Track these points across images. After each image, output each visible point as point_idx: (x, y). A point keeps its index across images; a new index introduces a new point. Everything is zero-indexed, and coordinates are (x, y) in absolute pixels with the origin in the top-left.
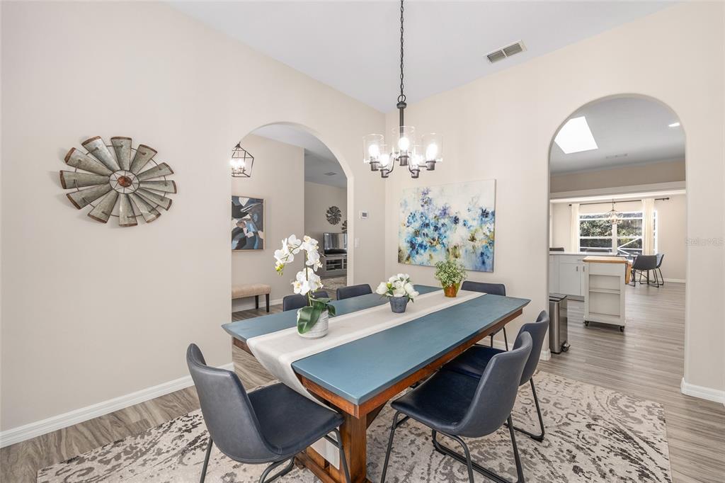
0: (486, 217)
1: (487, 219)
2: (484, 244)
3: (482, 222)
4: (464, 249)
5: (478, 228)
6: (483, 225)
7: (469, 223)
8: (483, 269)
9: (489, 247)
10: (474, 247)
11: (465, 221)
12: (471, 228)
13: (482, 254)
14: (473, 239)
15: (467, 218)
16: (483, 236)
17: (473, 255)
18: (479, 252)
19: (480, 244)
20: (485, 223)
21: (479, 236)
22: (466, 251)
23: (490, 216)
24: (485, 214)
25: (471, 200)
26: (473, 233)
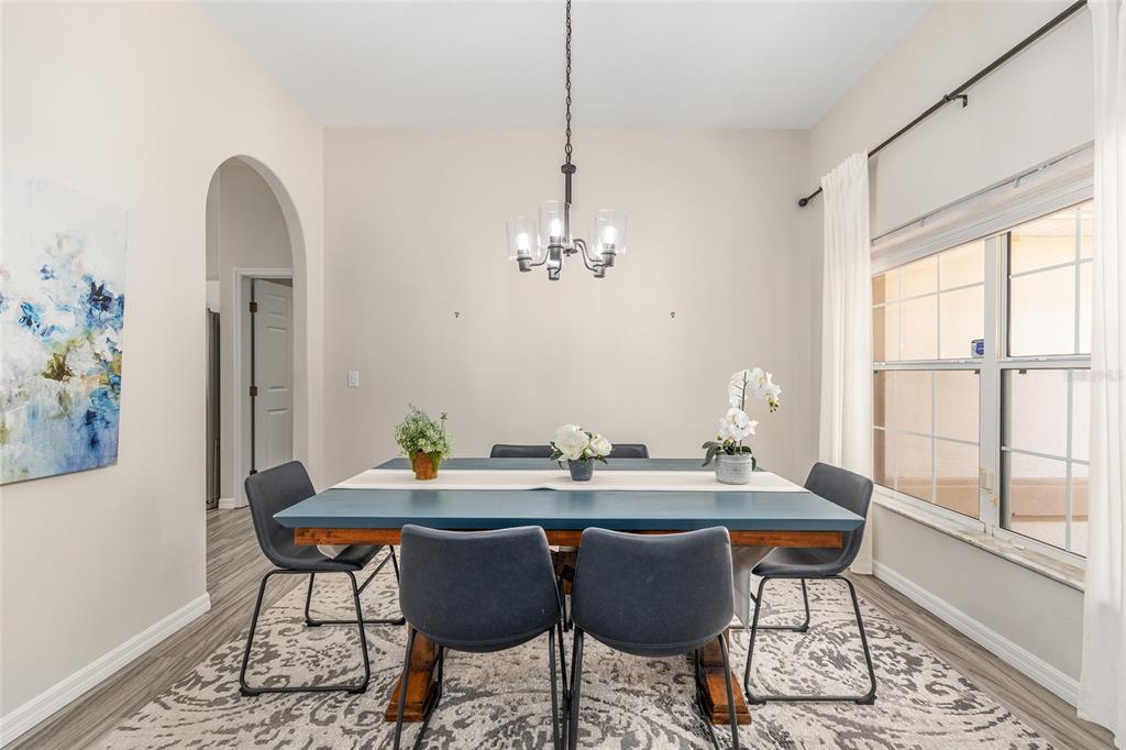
0: (105, 308)
1: (105, 315)
2: (96, 386)
3: (92, 323)
4: (23, 408)
5: (79, 336)
6: (95, 332)
7: (48, 317)
8: (92, 461)
9: (111, 395)
10: (61, 399)
11: (27, 307)
12: (55, 335)
13: (90, 417)
14: (60, 372)
15: (36, 299)
16: (91, 364)
17: (61, 426)
18: (79, 412)
19: (80, 388)
20: (101, 324)
21: (81, 363)
22: (34, 415)
23: (115, 306)
24: (99, 298)
25: (54, 243)
26: (61, 351)
